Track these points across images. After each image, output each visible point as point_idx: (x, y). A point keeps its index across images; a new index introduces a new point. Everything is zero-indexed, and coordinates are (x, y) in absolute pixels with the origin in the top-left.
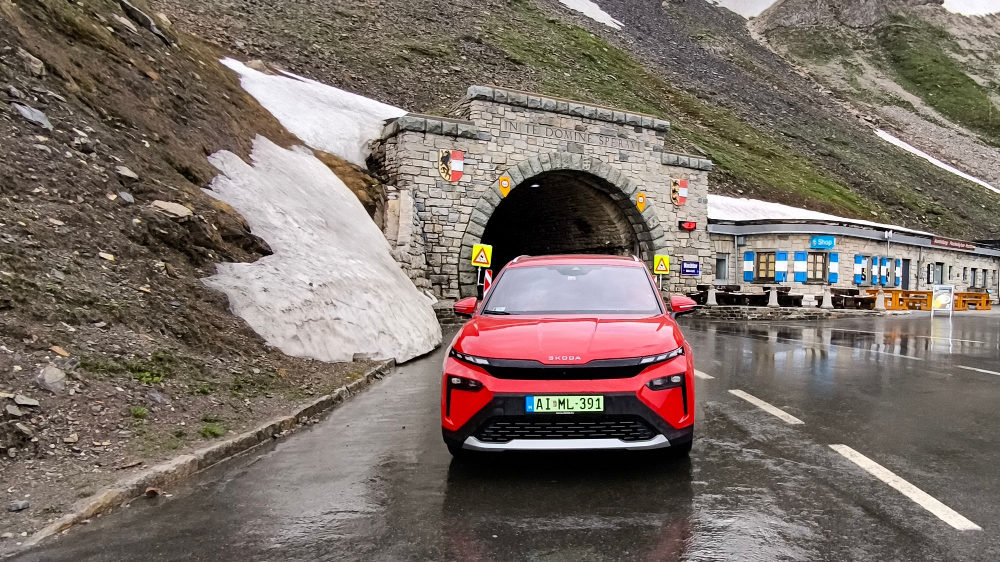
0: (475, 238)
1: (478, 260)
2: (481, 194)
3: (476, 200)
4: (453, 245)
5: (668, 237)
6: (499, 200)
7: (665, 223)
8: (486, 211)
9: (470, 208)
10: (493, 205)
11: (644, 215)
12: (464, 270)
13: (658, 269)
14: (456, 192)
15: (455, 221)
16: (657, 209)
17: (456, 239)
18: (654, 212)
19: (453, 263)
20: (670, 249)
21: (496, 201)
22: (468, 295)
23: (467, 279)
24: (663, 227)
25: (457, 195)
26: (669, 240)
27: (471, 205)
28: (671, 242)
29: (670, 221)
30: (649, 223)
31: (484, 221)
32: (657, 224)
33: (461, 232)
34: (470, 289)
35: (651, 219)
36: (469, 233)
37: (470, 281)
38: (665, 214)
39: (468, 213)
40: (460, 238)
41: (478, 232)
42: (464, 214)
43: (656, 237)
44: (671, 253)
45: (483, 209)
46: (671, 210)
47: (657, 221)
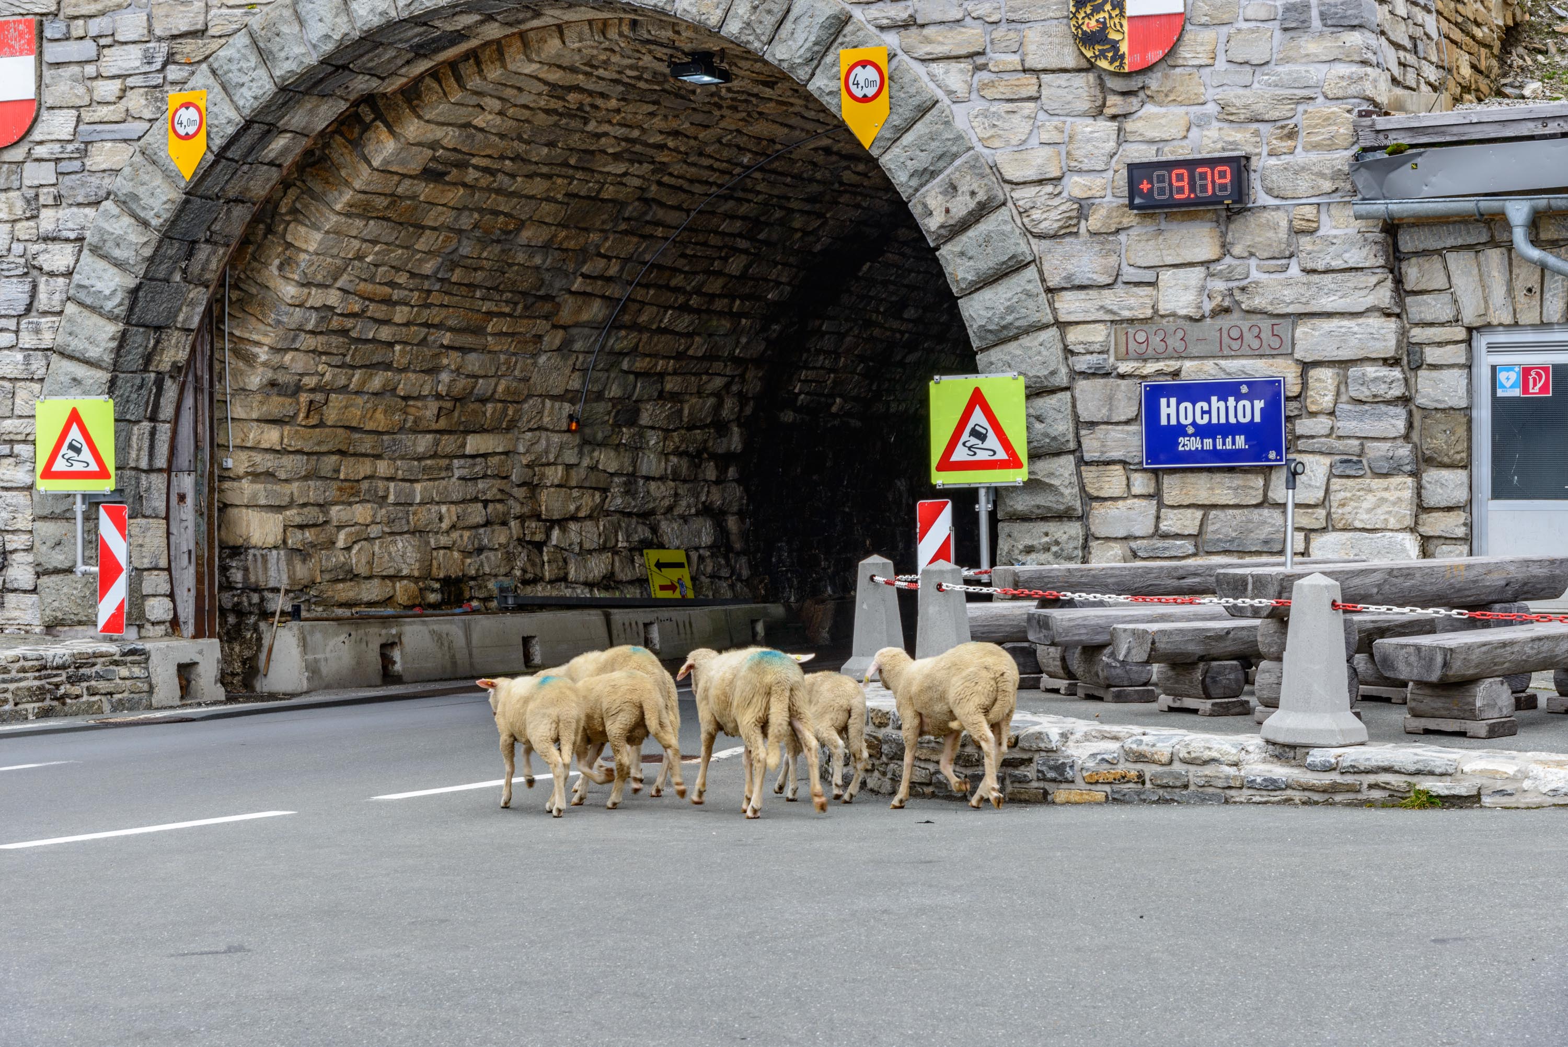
1: (60, 465)
2: (107, 182)
3: (90, 212)
4: (17, 412)
5: (1070, 267)
6: (165, 199)
7: (1049, 188)
8: (117, 253)
9: (69, 248)
10: (145, 224)
11: (892, 167)
12: (47, 512)
13: (954, 458)
14: (24, 188)
15: (21, 309)
16: (985, 114)
17: (22, 384)
18: (959, 138)
19: (14, 485)
20: (1081, 338)
21: (151, 201)
22: (60, 615)
23: (53, 548)
24: (1033, 211)
25: (28, 202)
26: (1077, 282)
27: (72, 235)
28: (1093, 293)
29: (1080, 171)
30: (925, 206)
31: (108, 298)
32: (972, 205)
33: (40, 353)
34: (65, 590)
35: (941, 177)
36: (62, 354)
37: (62, 557)
38: (1045, 137)
39: (63, 269)
40: (36, 377)
41: (90, 347)
42: (51, 274)
43: (970, 277)
44: (1088, 357)
45: (108, 245)
46: (1084, 105)
47: (975, 187)
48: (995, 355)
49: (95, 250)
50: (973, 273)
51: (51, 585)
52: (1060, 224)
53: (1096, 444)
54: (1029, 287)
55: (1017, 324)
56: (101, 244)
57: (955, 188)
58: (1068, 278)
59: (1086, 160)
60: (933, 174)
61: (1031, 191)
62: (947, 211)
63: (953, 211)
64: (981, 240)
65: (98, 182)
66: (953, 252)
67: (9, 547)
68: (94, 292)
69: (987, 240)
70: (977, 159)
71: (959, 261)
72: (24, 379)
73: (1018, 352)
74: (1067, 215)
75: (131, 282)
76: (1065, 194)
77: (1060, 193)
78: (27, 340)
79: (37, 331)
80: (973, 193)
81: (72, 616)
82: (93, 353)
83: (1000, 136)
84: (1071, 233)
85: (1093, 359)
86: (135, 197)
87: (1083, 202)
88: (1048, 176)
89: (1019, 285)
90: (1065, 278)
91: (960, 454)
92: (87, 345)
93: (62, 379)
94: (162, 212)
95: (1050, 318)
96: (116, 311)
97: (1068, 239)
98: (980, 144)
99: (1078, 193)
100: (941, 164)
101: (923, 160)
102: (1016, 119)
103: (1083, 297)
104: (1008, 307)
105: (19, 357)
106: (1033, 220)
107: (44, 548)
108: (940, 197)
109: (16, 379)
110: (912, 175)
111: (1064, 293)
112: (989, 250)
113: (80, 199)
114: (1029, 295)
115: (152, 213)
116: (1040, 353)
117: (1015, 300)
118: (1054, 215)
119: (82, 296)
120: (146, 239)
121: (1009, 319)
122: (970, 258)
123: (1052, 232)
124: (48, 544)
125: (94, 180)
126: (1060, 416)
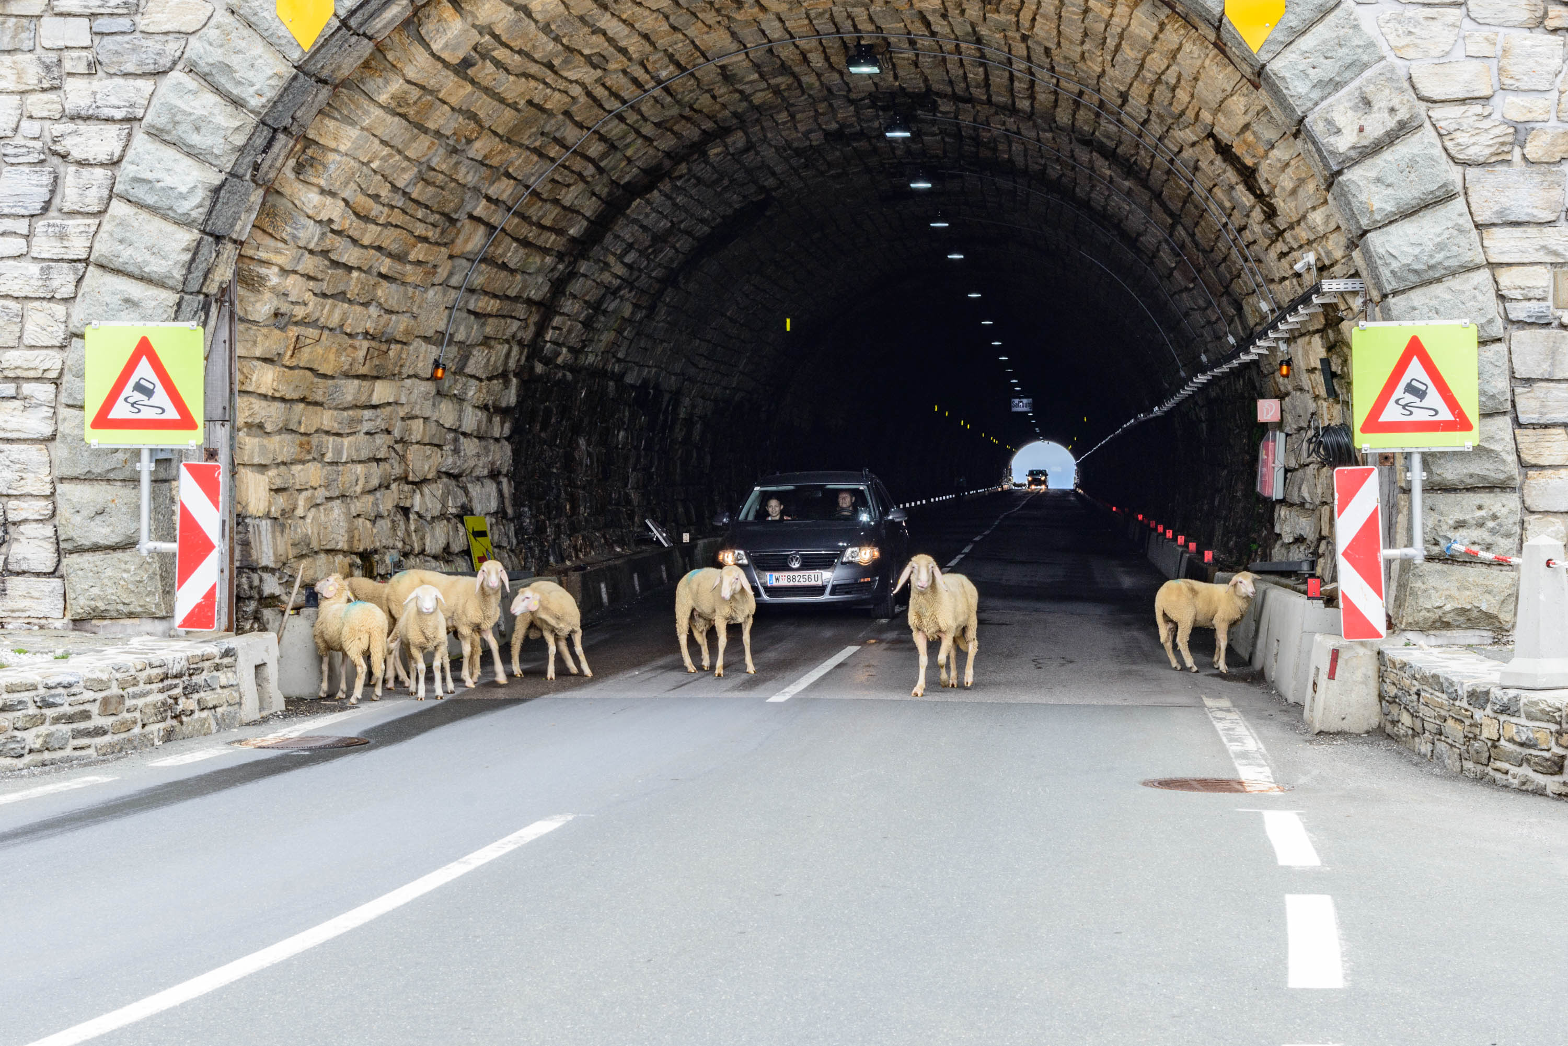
0: (135, 290)
1: (120, 411)
2: (173, 47)
3: (146, 85)
4: (27, 340)
5: (1503, 200)
6: (270, 73)
7: (1477, 108)
8: (195, 139)
9: (112, 130)
10: (237, 103)
11: (1287, 75)
12: (79, 471)
13: (1384, 418)
14: (39, 50)
15: (36, 207)
16: (1398, 19)
17: (37, 304)
18: (1371, 45)
19: (23, 436)
20: (1518, 282)
21: (250, 75)
22: (101, 605)
23: (92, 518)
24: (1458, 134)
25: (48, 68)
26: (1512, 218)
27: (119, 115)
28: (1532, 231)
29: (1517, 90)
30: (1329, 122)
31: (183, 197)
32: (1391, 123)
33: (65, 265)
34: (109, 572)
35: (1346, 90)
36: (102, 266)
37: (106, 530)
38: (1473, 50)
39: (103, 157)
40: (58, 296)
41: (152, 259)
42: (82, 163)
43: (1390, 207)
44: (1527, 304)
45: (181, 129)
46: (1524, 15)
47: (1395, 102)
48: (1417, 297)
49: (156, 134)
50: (1392, 203)
51: (86, 566)
52: (1492, 150)
53: (1534, 404)
54: (1461, 221)
55: (1446, 264)
56: (170, 126)
57: (1368, 103)
58: (1501, 213)
59: (1525, 78)
60: (1337, 85)
61: (1457, 110)
62: (1361, 130)
63: (1368, 130)
64: (1403, 165)
65: (159, 46)
66: (1367, 178)
67: (12, 517)
68: (163, 189)
69: (1412, 164)
70: (1393, 70)
71: (1373, 188)
72: (36, 299)
73: (1447, 296)
74: (1501, 140)
75: (216, 179)
76: (1497, 116)
77: (1490, 115)
78: (44, 246)
79: (62, 236)
80: (1392, 110)
81: (121, 607)
82: (156, 267)
83: (1416, 46)
84: (1503, 161)
85: (1534, 306)
86: (227, 69)
87: (1519, 126)
88: (1476, 94)
89: (1450, 219)
90: (1497, 212)
91: (1392, 413)
92: (147, 256)
93: (107, 299)
94: (266, 89)
95: (1480, 259)
96: (194, 214)
97: (1499, 168)
98: (1392, 54)
99: (1515, 115)
100: (1348, 75)
101: (1328, 69)
102: (1436, 27)
103: (1519, 235)
104: (1438, 244)
105: (34, 269)
106: (1459, 145)
107: (77, 519)
108: (1350, 113)
109: (26, 298)
110: (1314, 86)
111: (1494, 230)
112: (1413, 176)
113: (130, 68)
114: (1461, 231)
115: (252, 90)
116: (1475, 297)
117: (1445, 236)
118: (1485, 139)
119: (140, 193)
120: (238, 124)
121: (1439, 257)
122: (1388, 186)
123: (1482, 160)
124: (84, 513)
125: (153, 45)
126: (1497, 371)
